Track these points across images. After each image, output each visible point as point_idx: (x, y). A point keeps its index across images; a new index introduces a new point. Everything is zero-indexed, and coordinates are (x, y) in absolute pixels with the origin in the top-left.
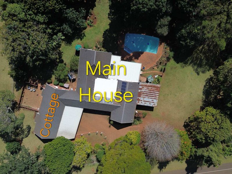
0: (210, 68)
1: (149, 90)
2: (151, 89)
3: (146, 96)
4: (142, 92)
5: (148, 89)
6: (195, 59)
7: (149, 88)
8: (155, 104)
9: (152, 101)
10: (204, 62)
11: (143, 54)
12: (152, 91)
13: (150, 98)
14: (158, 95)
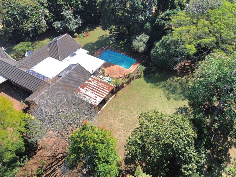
0: (185, 98)
1: (98, 85)
2: (102, 85)
3: (90, 89)
4: (89, 84)
5: (97, 84)
7: (100, 83)
8: (96, 102)
9: (95, 98)
11: (113, 66)
12: (102, 87)
13: (95, 94)
14: (106, 94)
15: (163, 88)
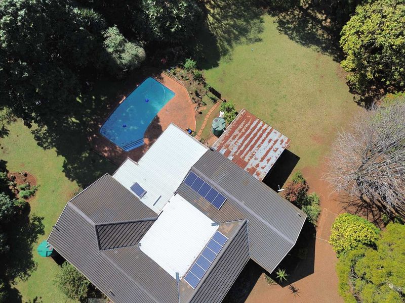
0: (258, 18)
1: (241, 137)
2: (240, 131)
3: (250, 150)
4: (237, 154)
5: (237, 138)
6: (226, 35)
7: (235, 133)
8: (282, 141)
9: (272, 142)
10: (241, 22)
11: (160, 120)
12: (246, 131)
13: (262, 143)
14: (263, 125)
15: (234, 44)
